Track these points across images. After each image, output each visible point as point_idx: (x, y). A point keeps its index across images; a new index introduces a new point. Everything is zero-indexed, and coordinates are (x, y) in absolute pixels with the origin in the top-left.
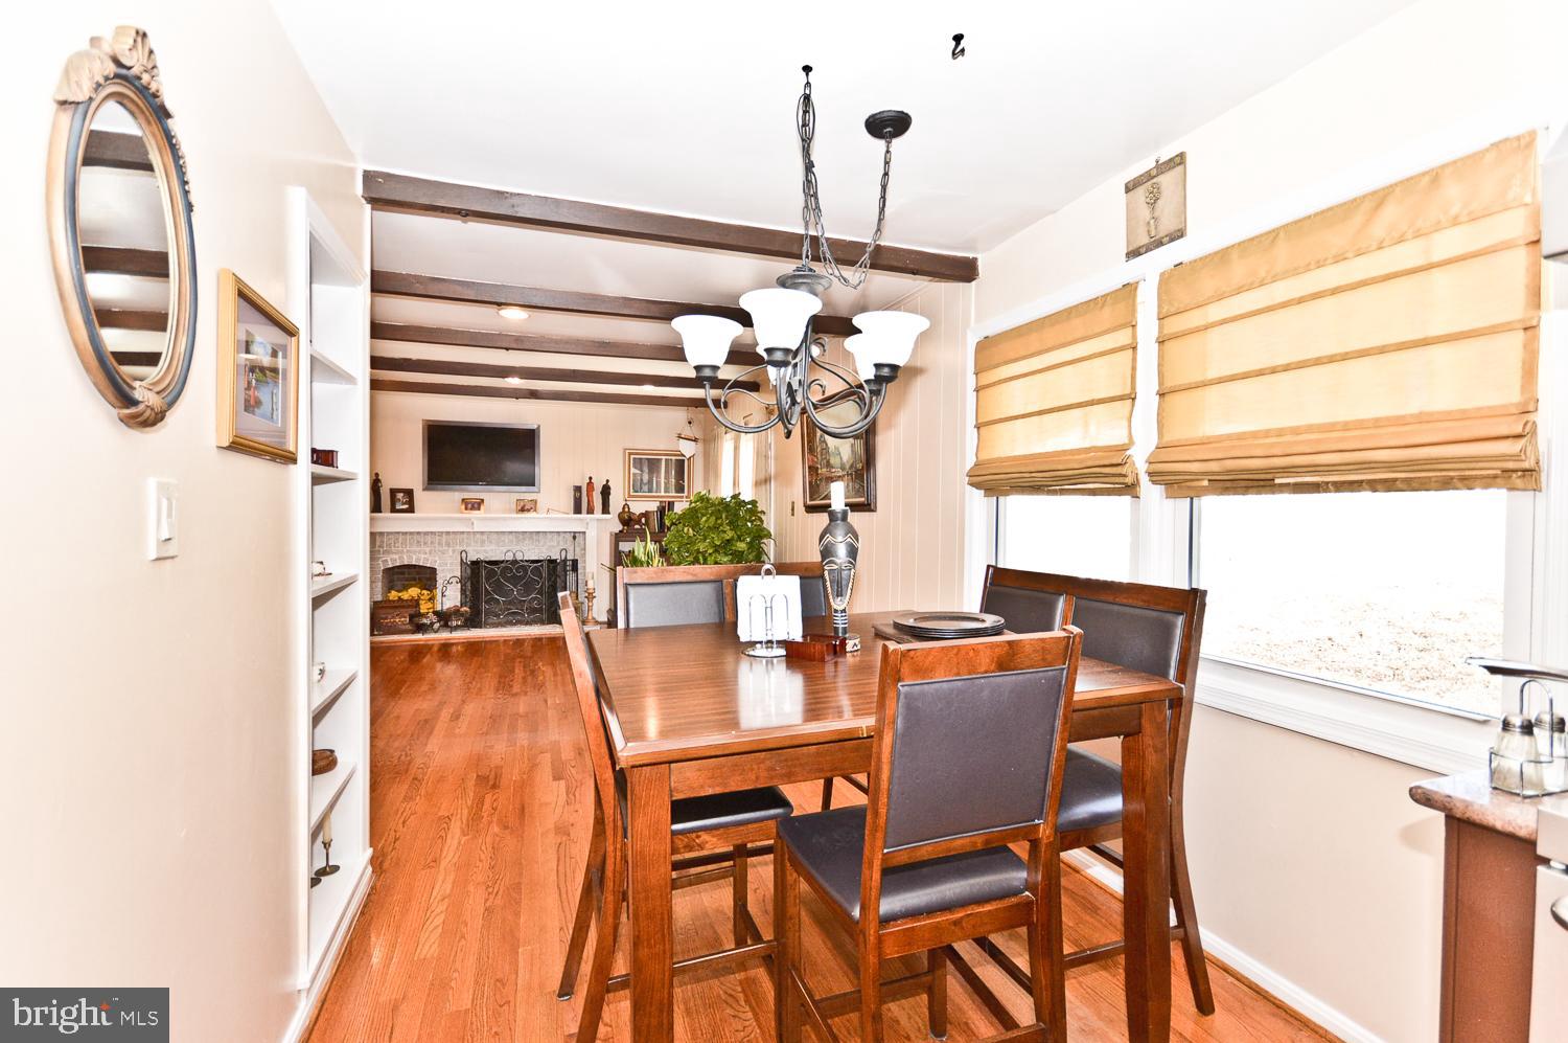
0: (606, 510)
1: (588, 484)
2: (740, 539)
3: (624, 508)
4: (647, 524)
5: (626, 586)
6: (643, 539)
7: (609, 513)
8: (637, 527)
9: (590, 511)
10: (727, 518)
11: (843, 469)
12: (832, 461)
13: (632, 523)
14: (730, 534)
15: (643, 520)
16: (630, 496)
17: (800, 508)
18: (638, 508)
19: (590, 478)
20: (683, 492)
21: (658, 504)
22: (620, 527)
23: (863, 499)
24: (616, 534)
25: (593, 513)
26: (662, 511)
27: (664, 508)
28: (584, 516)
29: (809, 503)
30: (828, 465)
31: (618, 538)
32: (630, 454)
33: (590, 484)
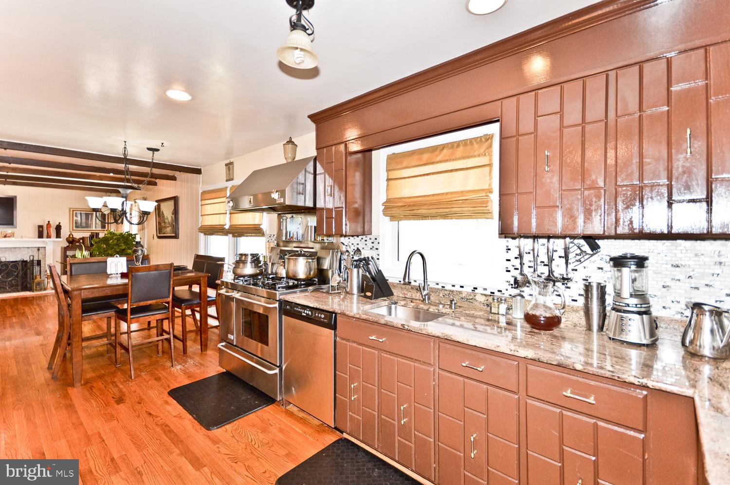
0: (58, 235)
1: (47, 224)
2: (129, 248)
3: (70, 235)
4: (83, 243)
5: (71, 264)
6: (81, 249)
7: (60, 238)
8: (77, 244)
9: (49, 236)
10: (122, 241)
11: (169, 224)
12: (166, 221)
13: (74, 242)
14: (123, 247)
15: (81, 241)
16: (73, 230)
17: (155, 237)
18: (78, 235)
19: (49, 222)
20: (105, 228)
21: (90, 234)
22: (68, 244)
23: (174, 235)
24: (65, 248)
25: (50, 237)
26: (92, 237)
27: (93, 236)
28: (45, 239)
29: (158, 235)
30: (165, 222)
31: (65, 249)
32: (73, 211)
33: (49, 224)
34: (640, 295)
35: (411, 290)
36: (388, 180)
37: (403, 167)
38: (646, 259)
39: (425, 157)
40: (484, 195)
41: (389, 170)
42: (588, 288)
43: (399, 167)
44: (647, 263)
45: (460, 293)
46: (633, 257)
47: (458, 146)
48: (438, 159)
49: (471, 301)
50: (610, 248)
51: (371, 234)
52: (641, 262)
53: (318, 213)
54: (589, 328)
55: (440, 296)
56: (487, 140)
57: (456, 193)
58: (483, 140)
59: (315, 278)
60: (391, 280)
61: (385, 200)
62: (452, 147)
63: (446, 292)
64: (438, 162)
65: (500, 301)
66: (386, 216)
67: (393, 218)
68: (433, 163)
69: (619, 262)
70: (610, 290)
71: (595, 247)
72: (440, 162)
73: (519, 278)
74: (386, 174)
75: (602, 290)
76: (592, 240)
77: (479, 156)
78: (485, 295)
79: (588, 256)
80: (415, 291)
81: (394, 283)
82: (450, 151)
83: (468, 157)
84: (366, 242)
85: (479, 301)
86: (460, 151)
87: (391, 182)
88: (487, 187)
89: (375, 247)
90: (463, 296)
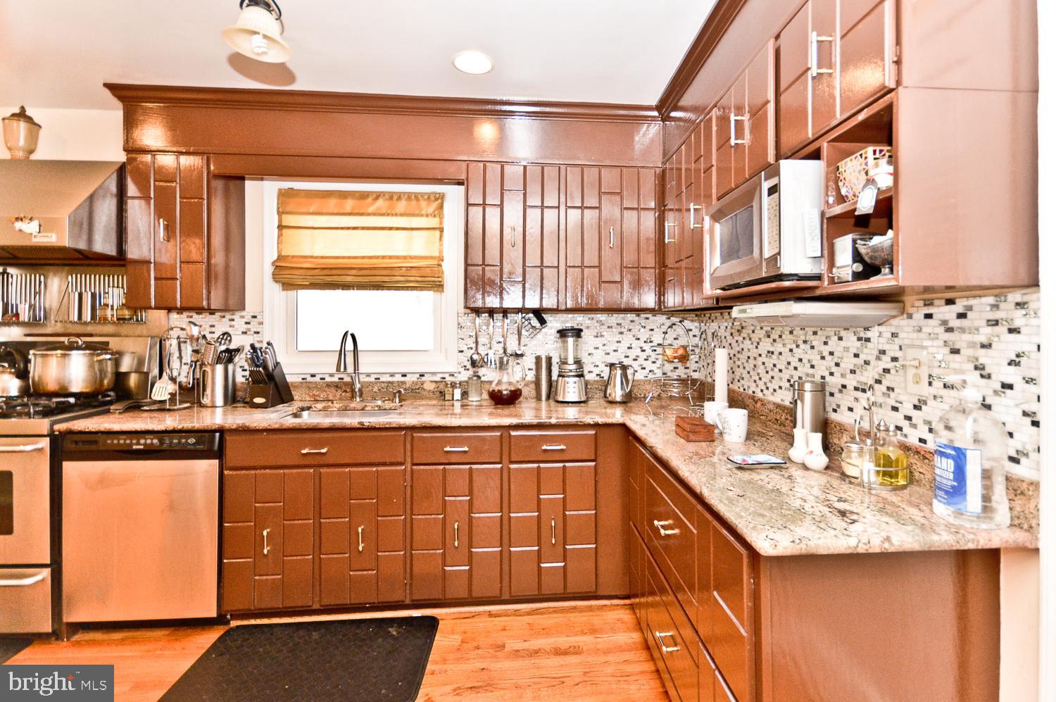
34: (578, 362)
35: (326, 389)
36: (281, 227)
37: (311, 211)
38: (581, 330)
39: (349, 204)
40: (436, 263)
41: (283, 213)
42: (538, 359)
43: (304, 210)
44: (583, 334)
45: (403, 383)
46: (573, 329)
47: (399, 198)
48: (371, 210)
49: (418, 391)
50: (555, 323)
51: (243, 308)
52: (577, 333)
53: (130, 268)
54: (538, 398)
55: (374, 390)
56: (436, 199)
57: (398, 257)
58: (432, 198)
59: (110, 390)
60: (289, 379)
61: (275, 258)
62: (391, 198)
63: (383, 385)
64: (369, 214)
65: (453, 385)
66: (276, 282)
67: (288, 286)
68: (362, 214)
69: (563, 333)
70: (555, 360)
71: (543, 322)
72: (374, 214)
73: (475, 357)
74: (276, 217)
75: (549, 359)
76: (538, 313)
77: (427, 216)
78: (435, 382)
79: (538, 331)
80: (333, 390)
81: (295, 383)
82: (388, 203)
83: (413, 215)
84: (232, 323)
85: (428, 389)
86: (402, 206)
87: (285, 231)
88: (436, 254)
89: (253, 330)
90: (408, 386)
